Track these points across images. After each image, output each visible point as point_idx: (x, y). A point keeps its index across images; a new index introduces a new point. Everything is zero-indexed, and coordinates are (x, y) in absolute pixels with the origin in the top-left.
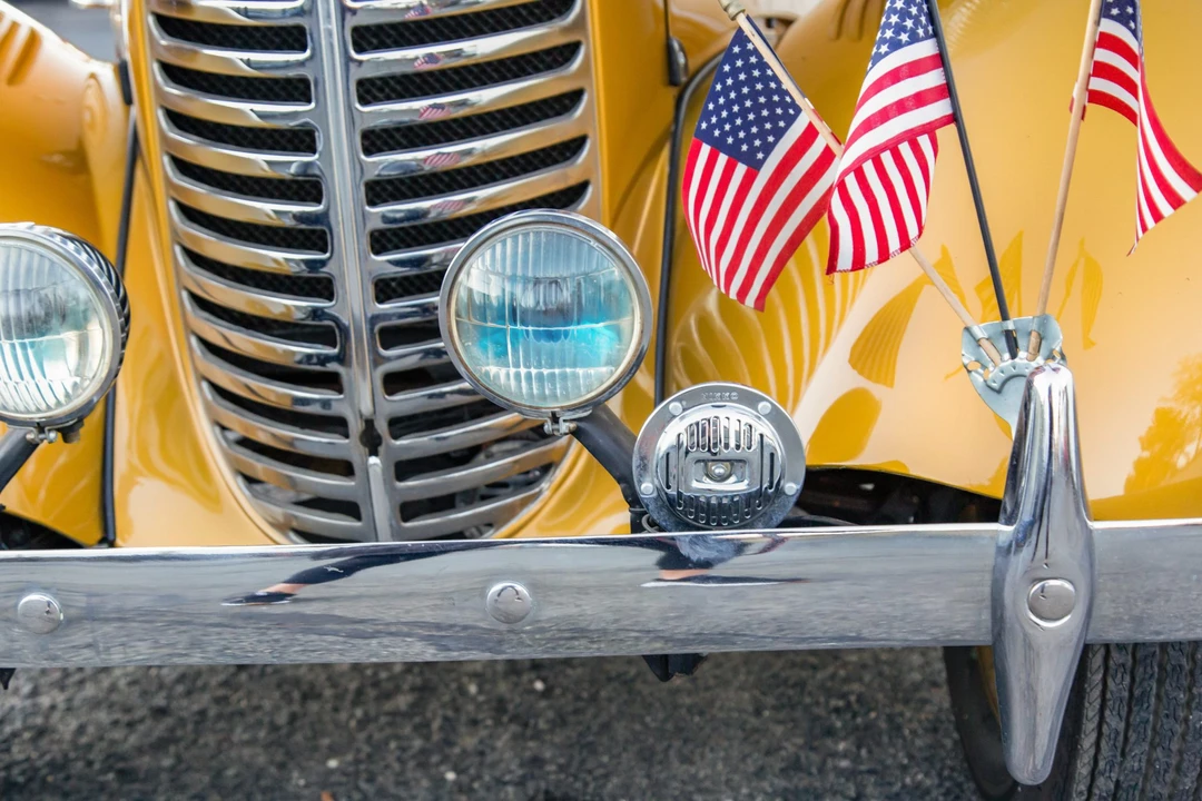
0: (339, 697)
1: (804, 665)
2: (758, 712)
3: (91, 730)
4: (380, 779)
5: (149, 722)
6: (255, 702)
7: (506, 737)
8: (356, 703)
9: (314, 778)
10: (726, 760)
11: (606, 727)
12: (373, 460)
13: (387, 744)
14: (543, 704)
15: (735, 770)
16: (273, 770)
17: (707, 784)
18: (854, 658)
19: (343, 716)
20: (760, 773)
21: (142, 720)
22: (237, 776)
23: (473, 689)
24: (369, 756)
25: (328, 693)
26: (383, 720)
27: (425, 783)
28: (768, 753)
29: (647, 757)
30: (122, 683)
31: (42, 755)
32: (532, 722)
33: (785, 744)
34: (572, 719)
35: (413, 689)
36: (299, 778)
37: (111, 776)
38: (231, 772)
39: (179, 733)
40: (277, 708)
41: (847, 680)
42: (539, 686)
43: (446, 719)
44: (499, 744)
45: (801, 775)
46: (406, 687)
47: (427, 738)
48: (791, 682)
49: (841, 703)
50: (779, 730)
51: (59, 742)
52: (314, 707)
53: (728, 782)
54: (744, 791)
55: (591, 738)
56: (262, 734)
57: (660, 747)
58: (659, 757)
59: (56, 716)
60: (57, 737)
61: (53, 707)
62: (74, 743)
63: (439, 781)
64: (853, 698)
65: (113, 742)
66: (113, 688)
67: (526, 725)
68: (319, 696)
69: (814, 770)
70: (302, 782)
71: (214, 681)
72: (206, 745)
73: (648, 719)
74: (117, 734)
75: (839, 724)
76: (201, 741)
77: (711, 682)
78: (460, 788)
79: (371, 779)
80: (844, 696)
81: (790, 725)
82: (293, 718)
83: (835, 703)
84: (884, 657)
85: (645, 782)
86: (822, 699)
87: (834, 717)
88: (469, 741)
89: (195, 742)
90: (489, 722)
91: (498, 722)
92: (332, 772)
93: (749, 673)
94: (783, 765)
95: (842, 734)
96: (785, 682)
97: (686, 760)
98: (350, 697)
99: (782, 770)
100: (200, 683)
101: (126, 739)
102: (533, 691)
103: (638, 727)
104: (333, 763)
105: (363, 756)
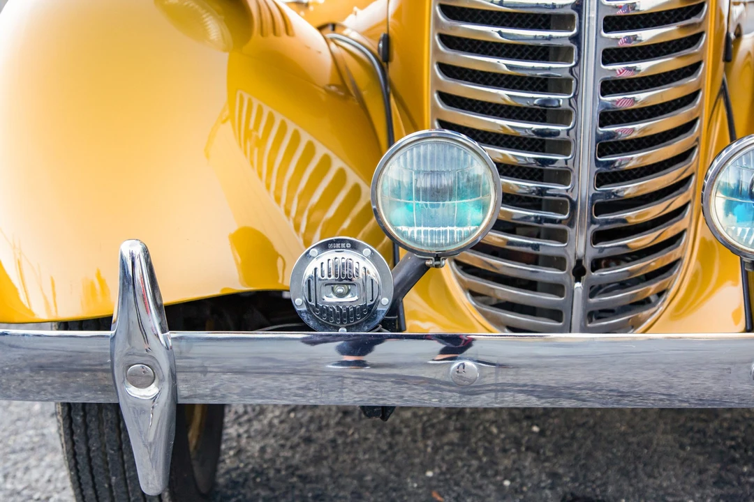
0: (413, 433)
1: (699, 420)
2: (682, 447)
3: (269, 450)
4: (462, 484)
5: (303, 446)
6: (362, 434)
7: (529, 459)
8: (425, 436)
9: (421, 483)
10: (676, 476)
11: (589, 455)
12: (578, 285)
13: (455, 462)
14: (543, 440)
15: (684, 483)
16: (393, 477)
17: (670, 490)
18: (728, 415)
19: (421, 445)
20: (700, 484)
21: (298, 445)
22: (373, 480)
23: (495, 430)
24: (448, 470)
25: (405, 431)
26: (446, 448)
27: (491, 487)
28: (701, 472)
29: (624, 473)
30: (276, 421)
31: (246, 465)
32: (542, 451)
33: (709, 467)
34: (565, 449)
35: (456, 430)
36: (413, 482)
37: (295, 479)
38: (369, 478)
39: (325, 454)
40: (378, 440)
41: (729, 429)
42: (535, 429)
43: (486, 448)
44: (527, 464)
45: (729, 486)
46: (452, 428)
47: (479, 459)
48: (696, 429)
49: (733, 443)
50: (701, 459)
51: (252, 457)
52: (400, 439)
53: (683, 489)
54: (698, 495)
55: (583, 462)
56: (377, 455)
57: (631, 467)
58: (633, 474)
59: (244, 441)
60: (249, 454)
61: (239, 436)
62: (261, 457)
63: (500, 487)
64: (740, 440)
65: (286, 459)
66: (271, 425)
67: (538, 453)
68: (400, 433)
69: (735, 483)
70: (415, 485)
71: (332, 422)
72: (344, 461)
73: (615, 450)
74: (287, 453)
75: (737, 456)
76: (341, 459)
77: (644, 428)
78: (516, 491)
79: (457, 484)
80: (733, 439)
81: (707, 456)
82: (391, 446)
83: (729, 443)
84: (747, 415)
85: (631, 489)
86: (720, 440)
87: (732, 451)
88: (506, 462)
89: (337, 459)
90: (513, 450)
91: (519, 451)
92: (430, 479)
93: (665, 424)
94: (713, 480)
95: (742, 462)
96: (691, 429)
97: (650, 476)
98: (419, 434)
99: (715, 483)
100: (324, 423)
101: (293, 456)
102: (533, 433)
103: (610, 455)
104: (430, 474)
105: (444, 469)
